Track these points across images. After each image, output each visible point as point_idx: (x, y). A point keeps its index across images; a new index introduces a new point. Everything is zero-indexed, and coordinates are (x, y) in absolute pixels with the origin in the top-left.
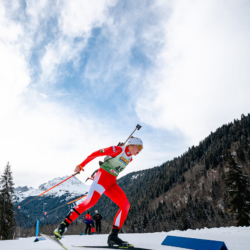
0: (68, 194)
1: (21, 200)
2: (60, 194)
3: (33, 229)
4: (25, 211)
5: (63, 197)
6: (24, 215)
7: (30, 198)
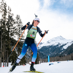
0: (59, 44)
1: (40, 48)
2: (56, 44)
3: (46, 59)
4: (42, 52)
5: (57, 45)
6: (42, 54)
7: (44, 47)
